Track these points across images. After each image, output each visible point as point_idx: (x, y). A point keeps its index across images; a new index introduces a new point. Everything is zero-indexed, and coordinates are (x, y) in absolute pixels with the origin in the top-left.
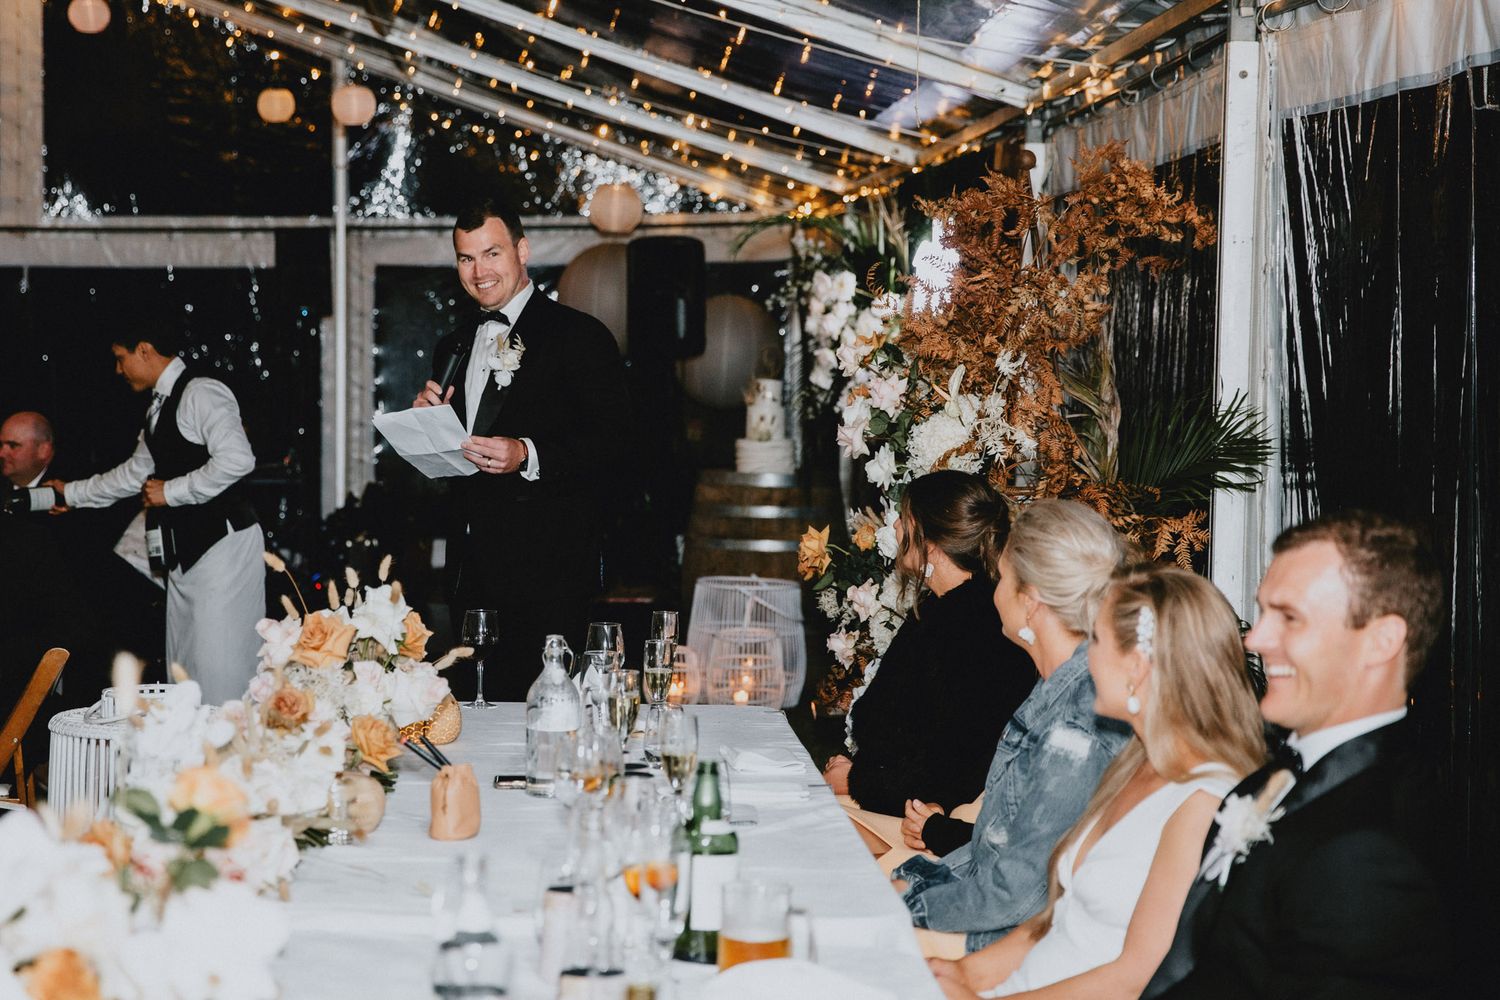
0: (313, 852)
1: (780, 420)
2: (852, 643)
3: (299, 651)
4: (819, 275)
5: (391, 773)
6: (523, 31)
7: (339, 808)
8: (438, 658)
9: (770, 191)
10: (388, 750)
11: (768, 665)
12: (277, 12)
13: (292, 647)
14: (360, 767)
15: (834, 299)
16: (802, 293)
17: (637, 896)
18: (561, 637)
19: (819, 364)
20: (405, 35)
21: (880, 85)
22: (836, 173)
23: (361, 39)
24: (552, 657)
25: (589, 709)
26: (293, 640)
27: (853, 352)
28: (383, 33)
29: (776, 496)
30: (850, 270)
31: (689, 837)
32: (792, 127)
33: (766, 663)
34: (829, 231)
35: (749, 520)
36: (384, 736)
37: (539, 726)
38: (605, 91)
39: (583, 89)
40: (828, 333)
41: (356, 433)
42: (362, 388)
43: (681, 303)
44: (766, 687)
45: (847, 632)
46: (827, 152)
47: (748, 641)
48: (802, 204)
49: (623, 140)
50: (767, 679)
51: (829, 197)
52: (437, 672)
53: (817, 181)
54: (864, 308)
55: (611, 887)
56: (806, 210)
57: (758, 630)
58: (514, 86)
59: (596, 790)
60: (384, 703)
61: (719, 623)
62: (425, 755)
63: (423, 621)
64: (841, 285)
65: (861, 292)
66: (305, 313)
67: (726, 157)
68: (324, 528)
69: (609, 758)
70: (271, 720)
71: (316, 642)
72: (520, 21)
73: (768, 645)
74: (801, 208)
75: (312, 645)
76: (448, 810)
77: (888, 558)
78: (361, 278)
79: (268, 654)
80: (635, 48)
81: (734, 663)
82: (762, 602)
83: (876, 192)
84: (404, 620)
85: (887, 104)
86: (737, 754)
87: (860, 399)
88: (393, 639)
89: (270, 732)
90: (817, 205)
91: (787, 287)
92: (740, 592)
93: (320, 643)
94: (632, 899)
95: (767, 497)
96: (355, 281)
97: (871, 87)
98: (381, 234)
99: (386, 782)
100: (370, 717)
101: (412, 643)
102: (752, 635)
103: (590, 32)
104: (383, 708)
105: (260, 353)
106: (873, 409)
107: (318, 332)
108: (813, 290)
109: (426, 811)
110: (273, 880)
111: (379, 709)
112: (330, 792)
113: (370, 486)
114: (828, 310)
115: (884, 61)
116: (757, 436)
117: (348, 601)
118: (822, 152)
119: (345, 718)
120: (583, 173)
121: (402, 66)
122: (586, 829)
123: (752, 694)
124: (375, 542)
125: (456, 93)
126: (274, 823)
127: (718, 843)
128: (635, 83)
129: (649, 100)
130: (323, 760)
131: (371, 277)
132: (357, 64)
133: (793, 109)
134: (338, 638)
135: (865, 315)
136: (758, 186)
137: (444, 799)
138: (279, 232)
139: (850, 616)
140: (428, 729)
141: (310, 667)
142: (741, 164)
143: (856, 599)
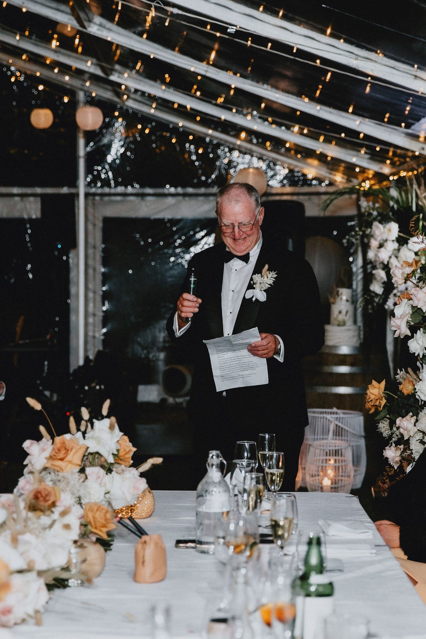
0: (58, 592)
1: (350, 313)
2: (399, 453)
3: (51, 462)
4: (376, 224)
5: (109, 539)
6: (194, 72)
7: (75, 563)
8: (140, 465)
9: (344, 174)
10: (108, 525)
11: (343, 464)
12: (43, 61)
13: (46, 458)
14: (90, 536)
15: (385, 239)
16: (365, 236)
17: (269, 624)
18: (218, 452)
19: (375, 279)
20: (121, 76)
21: (414, 107)
22: (386, 163)
23: (94, 78)
24: (212, 465)
25: (236, 497)
26: (47, 454)
27: (401, 271)
28: (108, 75)
29: (349, 360)
30: (394, 221)
31: (302, 587)
32: (359, 133)
33: (342, 462)
34: (381, 196)
35: (332, 374)
36: (105, 516)
37: (204, 509)
38: (245, 112)
39: (231, 110)
40: (381, 260)
41: (91, 320)
42: (95, 292)
43: (290, 241)
44: (342, 476)
45: (396, 446)
46: (381, 149)
47: (331, 448)
48: (364, 181)
49: (255, 141)
50: (342, 472)
51: (380, 177)
52: (139, 474)
53: (373, 167)
54: (403, 245)
55: (251, 618)
56: (367, 185)
57: (337, 442)
58: (188, 107)
59: (241, 552)
60: (106, 494)
61: (313, 437)
62: (132, 529)
63: (130, 441)
64: (390, 230)
65: (401, 234)
66: (59, 246)
67: (318, 152)
68: (71, 378)
69: (250, 531)
70: (32, 506)
71: (61, 455)
72: (193, 66)
73: (343, 451)
74: (363, 184)
75: (59, 457)
76: (146, 564)
77: (422, 400)
78: (94, 225)
79: (31, 463)
80: (263, 84)
81: (322, 462)
82: (340, 424)
83: (410, 173)
84: (118, 441)
85: (418, 119)
86: (329, 525)
87: (405, 301)
88: (111, 453)
89: (30, 514)
90: (373, 182)
91: (356, 232)
92: (326, 418)
93: (64, 456)
94: (266, 628)
95: (342, 360)
96: (90, 227)
97: (408, 108)
98: (106, 198)
99: (106, 544)
100: (96, 504)
101: (123, 456)
102: (334, 445)
103: (235, 74)
104: (105, 497)
105: (31, 271)
106: (413, 307)
107: (68, 258)
108: (372, 233)
109: (132, 563)
110: (31, 612)
111: (102, 497)
112: (70, 553)
113: (99, 352)
114: (381, 246)
115: (418, 92)
116: (337, 323)
117: (83, 428)
118: (378, 149)
119: (80, 504)
120: (230, 162)
121: (119, 95)
122: (236, 583)
123: (334, 481)
124: (103, 387)
125: (152, 111)
126: (32, 576)
127: (321, 590)
128: (263, 105)
129: (271, 116)
130: (65, 533)
131: (100, 225)
132: (92, 93)
133: (360, 122)
134: (76, 452)
135: (404, 249)
136: (337, 170)
137: (144, 556)
138: (43, 197)
139: (397, 435)
140: (134, 510)
141: (58, 471)
142: (327, 156)
143: (402, 425)
